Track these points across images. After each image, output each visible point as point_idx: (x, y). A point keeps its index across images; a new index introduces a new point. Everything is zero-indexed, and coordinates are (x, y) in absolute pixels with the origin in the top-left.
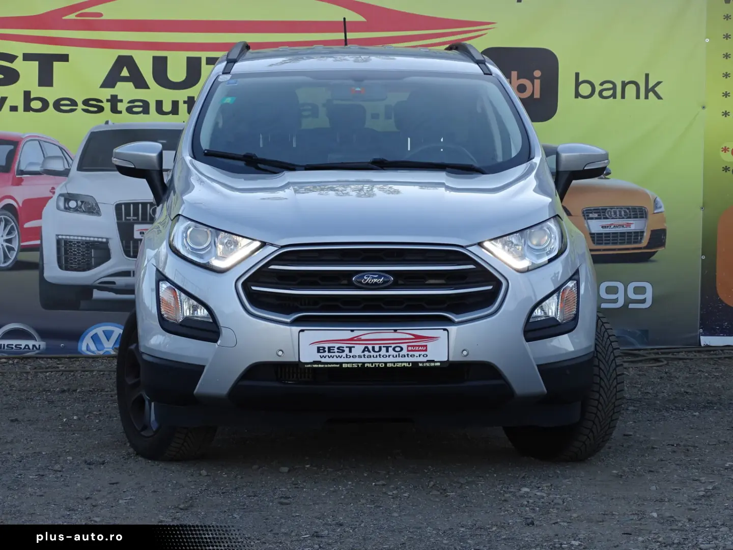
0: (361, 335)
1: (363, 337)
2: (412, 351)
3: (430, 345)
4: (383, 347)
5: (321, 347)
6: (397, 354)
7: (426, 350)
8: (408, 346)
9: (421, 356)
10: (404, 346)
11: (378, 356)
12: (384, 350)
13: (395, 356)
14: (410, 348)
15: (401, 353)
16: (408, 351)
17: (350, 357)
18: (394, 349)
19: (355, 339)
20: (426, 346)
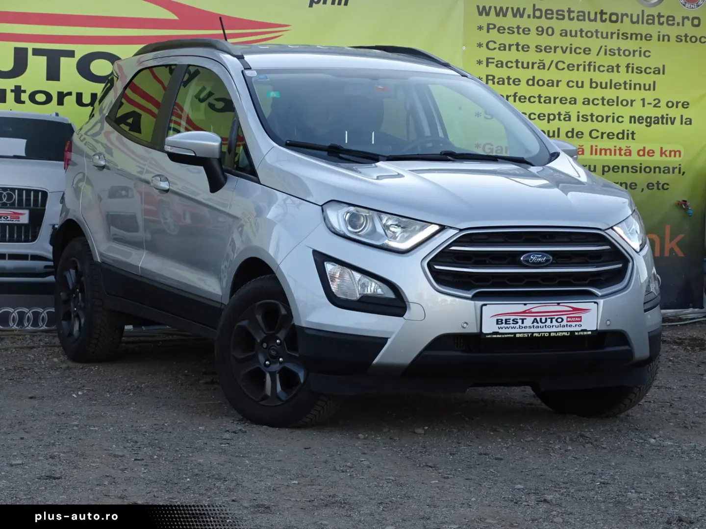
0: (531, 309)
1: (533, 310)
2: (570, 321)
3: (583, 316)
4: (549, 318)
5: (500, 319)
6: (559, 324)
7: (581, 321)
8: (568, 317)
9: (577, 326)
10: (564, 317)
11: (544, 327)
12: (549, 320)
13: (557, 326)
14: (569, 319)
15: (562, 324)
16: (567, 321)
17: (522, 327)
18: (557, 320)
19: (527, 311)
20: (581, 317)
